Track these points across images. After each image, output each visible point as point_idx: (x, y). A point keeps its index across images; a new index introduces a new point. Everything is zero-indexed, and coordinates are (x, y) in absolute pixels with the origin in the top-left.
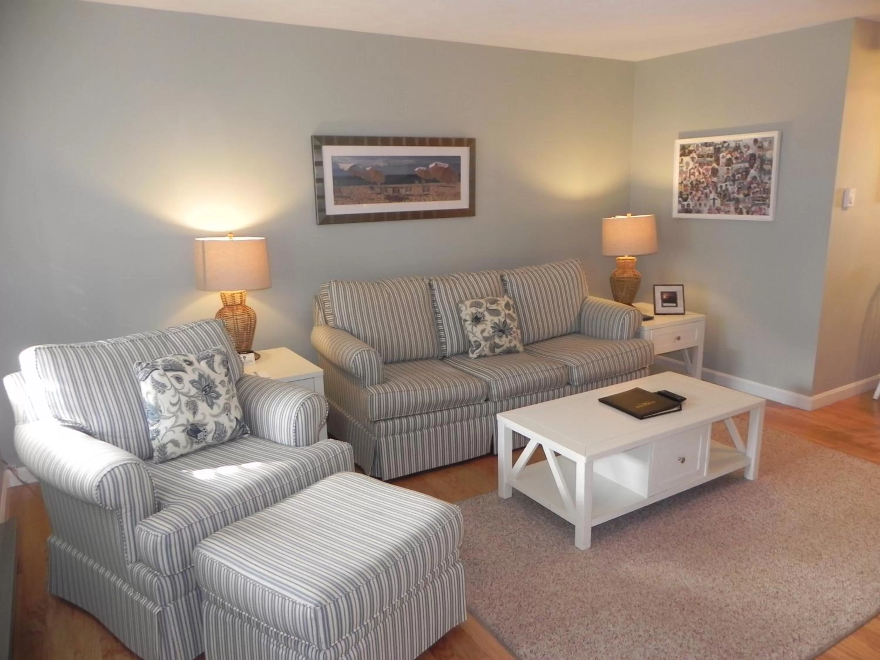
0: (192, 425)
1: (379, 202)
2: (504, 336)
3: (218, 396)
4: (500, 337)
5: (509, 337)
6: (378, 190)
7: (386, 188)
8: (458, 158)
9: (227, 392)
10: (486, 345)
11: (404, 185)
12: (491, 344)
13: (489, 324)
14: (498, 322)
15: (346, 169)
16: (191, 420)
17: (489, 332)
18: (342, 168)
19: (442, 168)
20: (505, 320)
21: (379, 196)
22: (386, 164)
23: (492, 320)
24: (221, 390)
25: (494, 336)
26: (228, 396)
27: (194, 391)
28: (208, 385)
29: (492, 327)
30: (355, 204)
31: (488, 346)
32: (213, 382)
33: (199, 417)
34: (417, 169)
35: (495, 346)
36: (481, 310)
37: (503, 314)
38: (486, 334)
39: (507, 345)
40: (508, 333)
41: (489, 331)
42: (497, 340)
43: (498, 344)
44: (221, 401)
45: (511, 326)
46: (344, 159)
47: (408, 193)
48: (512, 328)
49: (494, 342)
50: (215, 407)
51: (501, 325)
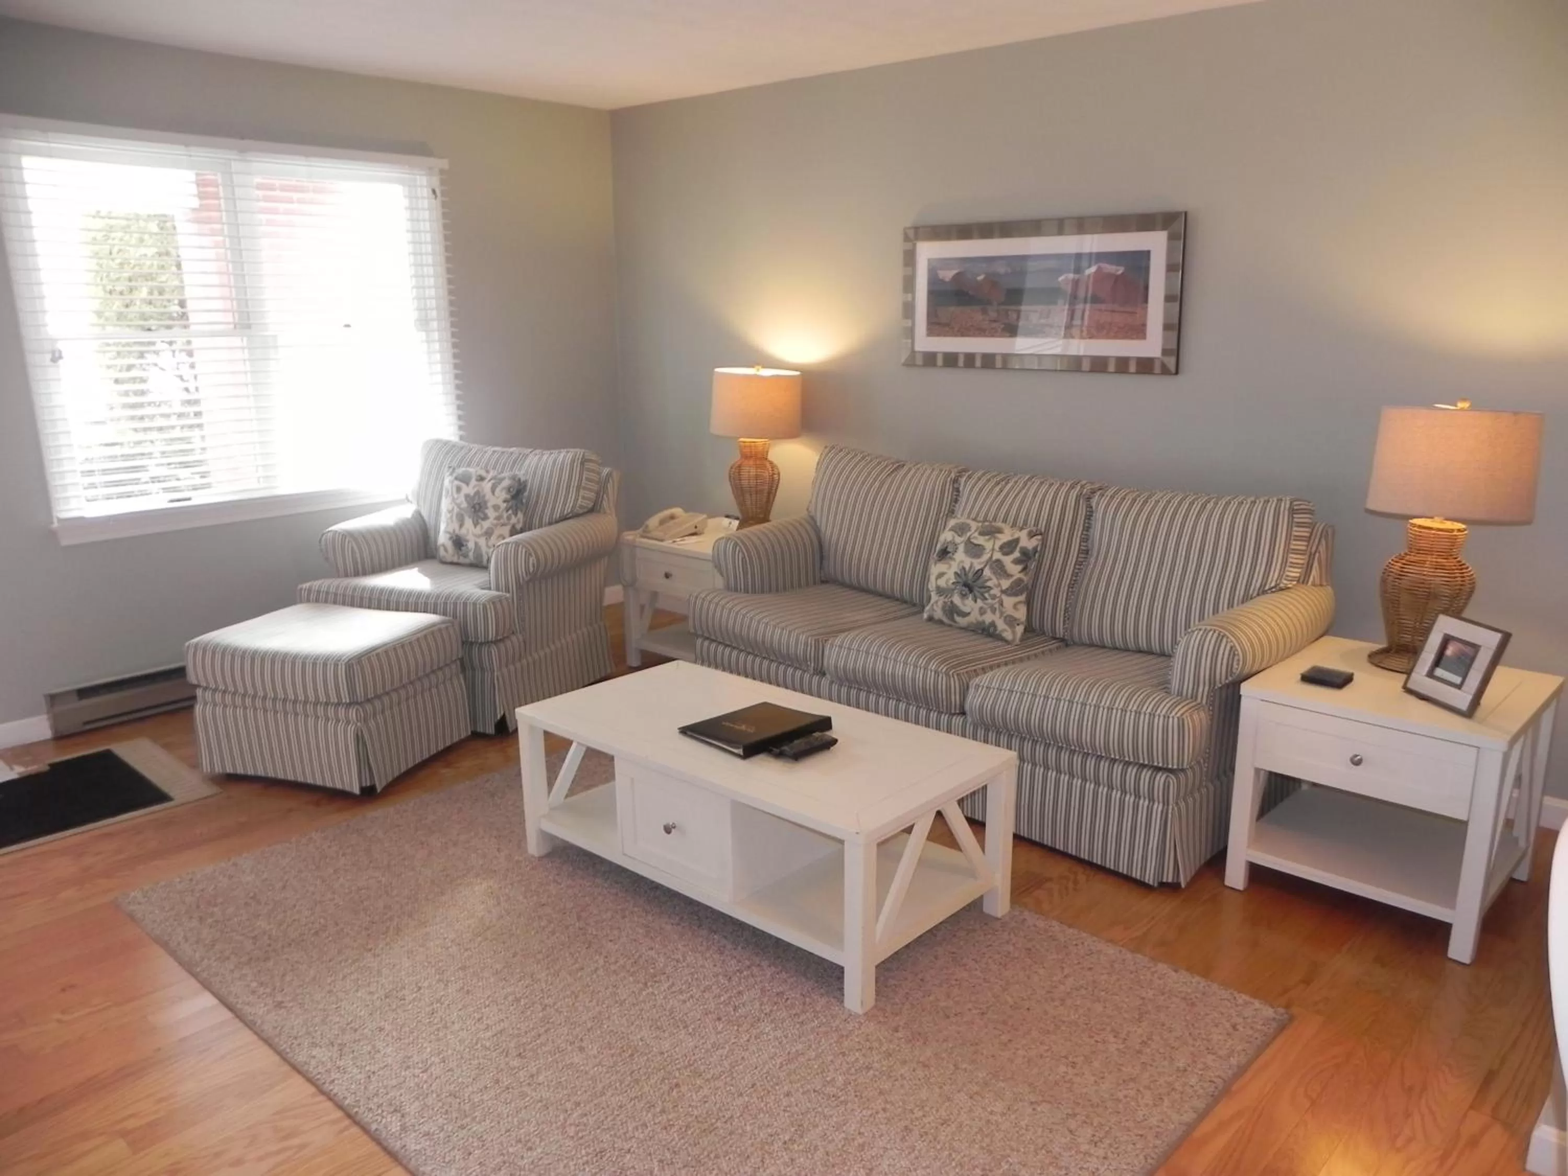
0: (457, 536)
1: (993, 336)
2: (970, 597)
3: (486, 518)
4: (963, 596)
5: (980, 603)
6: (993, 315)
7: (1007, 311)
8: (1145, 255)
9: (498, 518)
10: (936, 602)
11: (1039, 308)
12: (945, 602)
13: (955, 567)
14: (967, 568)
15: (947, 280)
16: (457, 532)
17: (947, 581)
18: (941, 277)
19: (1110, 275)
20: (982, 570)
21: (994, 325)
22: (1009, 271)
23: (962, 562)
24: (491, 513)
25: (953, 590)
26: (495, 522)
27: (465, 505)
28: (479, 504)
29: (956, 573)
30: (956, 336)
31: (940, 603)
32: (486, 502)
33: (463, 531)
34: (1060, 279)
35: (952, 611)
36: (958, 540)
37: (986, 557)
38: (942, 583)
39: (974, 617)
40: (977, 594)
41: (949, 579)
42: (957, 600)
43: (957, 607)
44: (486, 524)
45: (989, 584)
46: (946, 263)
47: (1043, 321)
48: (990, 588)
49: (952, 602)
50: (478, 527)
51: (970, 575)
